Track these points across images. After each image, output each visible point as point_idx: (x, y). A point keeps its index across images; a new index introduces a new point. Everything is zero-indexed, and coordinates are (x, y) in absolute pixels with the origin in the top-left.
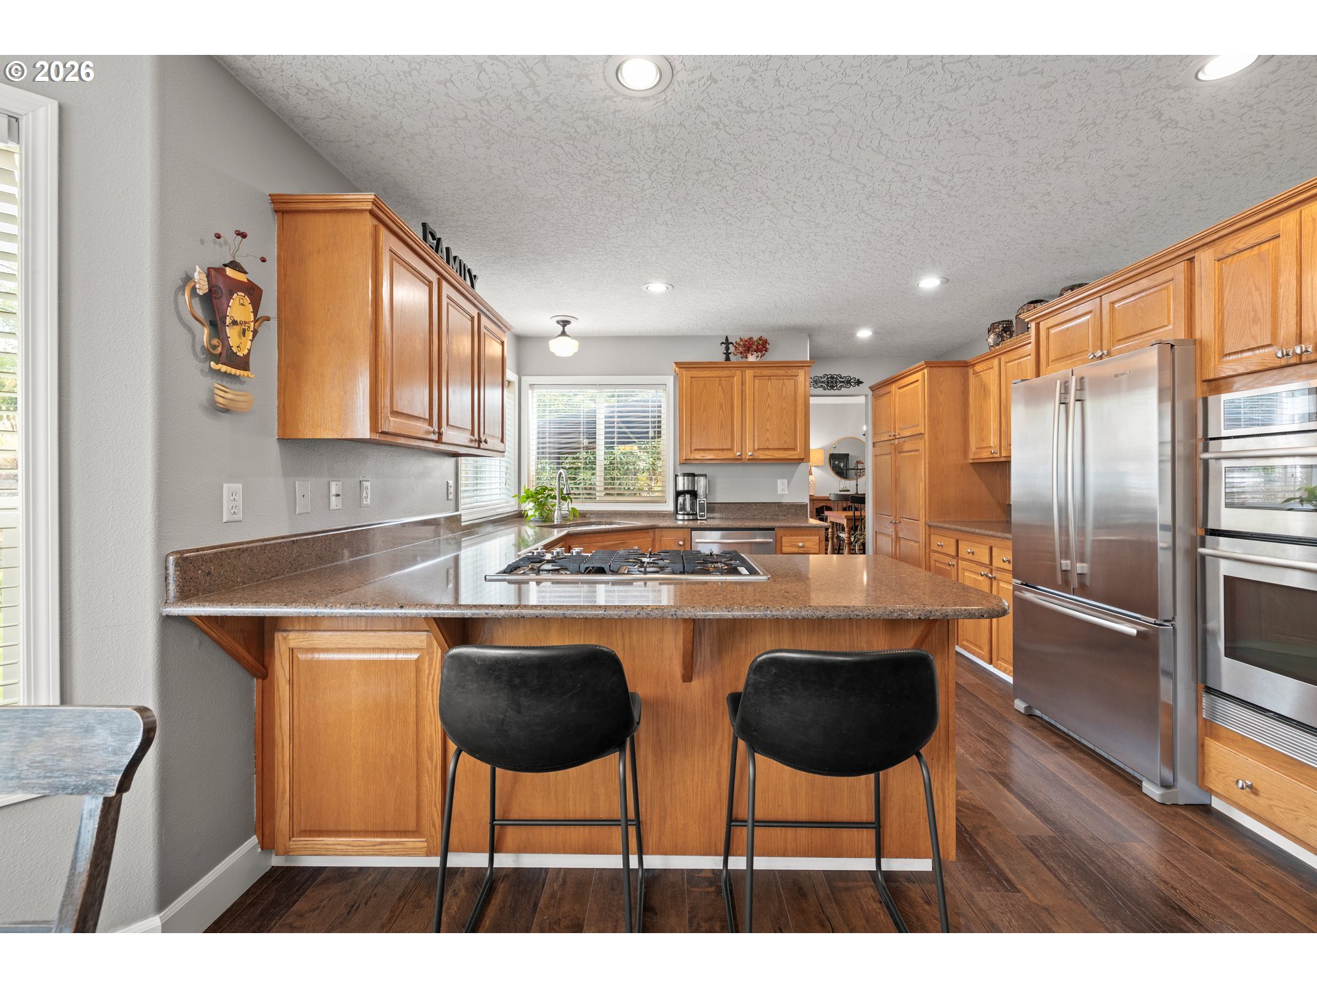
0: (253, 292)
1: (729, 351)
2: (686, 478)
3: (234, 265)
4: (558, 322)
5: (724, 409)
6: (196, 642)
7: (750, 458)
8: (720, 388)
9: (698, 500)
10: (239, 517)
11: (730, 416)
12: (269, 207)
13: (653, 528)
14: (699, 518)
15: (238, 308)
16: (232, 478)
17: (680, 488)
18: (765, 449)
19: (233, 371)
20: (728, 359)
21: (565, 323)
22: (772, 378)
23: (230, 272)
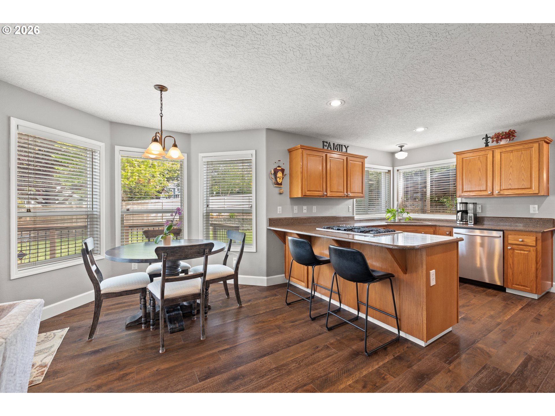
0: (283, 171)
1: (488, 142)
2: (461, 205)
3: (279, 167)
4: (399, 147)
5: (481, 171)
6: (273, 234)
7: (498, 194)
8: (479, 161)
9: (468, 215)
10: (281, 213)
11: (485, 174)
12: (287, 151)
13: (435, 226)
14: (469, 223)
15: (280, 174)
16: (280, 206)
17: (458, 209)
18: (509, 189)
19: (280, 186)
20: (487, 145)
21: (401, 147)
22: (514, 151)
23: (278, 168)
